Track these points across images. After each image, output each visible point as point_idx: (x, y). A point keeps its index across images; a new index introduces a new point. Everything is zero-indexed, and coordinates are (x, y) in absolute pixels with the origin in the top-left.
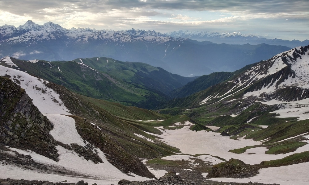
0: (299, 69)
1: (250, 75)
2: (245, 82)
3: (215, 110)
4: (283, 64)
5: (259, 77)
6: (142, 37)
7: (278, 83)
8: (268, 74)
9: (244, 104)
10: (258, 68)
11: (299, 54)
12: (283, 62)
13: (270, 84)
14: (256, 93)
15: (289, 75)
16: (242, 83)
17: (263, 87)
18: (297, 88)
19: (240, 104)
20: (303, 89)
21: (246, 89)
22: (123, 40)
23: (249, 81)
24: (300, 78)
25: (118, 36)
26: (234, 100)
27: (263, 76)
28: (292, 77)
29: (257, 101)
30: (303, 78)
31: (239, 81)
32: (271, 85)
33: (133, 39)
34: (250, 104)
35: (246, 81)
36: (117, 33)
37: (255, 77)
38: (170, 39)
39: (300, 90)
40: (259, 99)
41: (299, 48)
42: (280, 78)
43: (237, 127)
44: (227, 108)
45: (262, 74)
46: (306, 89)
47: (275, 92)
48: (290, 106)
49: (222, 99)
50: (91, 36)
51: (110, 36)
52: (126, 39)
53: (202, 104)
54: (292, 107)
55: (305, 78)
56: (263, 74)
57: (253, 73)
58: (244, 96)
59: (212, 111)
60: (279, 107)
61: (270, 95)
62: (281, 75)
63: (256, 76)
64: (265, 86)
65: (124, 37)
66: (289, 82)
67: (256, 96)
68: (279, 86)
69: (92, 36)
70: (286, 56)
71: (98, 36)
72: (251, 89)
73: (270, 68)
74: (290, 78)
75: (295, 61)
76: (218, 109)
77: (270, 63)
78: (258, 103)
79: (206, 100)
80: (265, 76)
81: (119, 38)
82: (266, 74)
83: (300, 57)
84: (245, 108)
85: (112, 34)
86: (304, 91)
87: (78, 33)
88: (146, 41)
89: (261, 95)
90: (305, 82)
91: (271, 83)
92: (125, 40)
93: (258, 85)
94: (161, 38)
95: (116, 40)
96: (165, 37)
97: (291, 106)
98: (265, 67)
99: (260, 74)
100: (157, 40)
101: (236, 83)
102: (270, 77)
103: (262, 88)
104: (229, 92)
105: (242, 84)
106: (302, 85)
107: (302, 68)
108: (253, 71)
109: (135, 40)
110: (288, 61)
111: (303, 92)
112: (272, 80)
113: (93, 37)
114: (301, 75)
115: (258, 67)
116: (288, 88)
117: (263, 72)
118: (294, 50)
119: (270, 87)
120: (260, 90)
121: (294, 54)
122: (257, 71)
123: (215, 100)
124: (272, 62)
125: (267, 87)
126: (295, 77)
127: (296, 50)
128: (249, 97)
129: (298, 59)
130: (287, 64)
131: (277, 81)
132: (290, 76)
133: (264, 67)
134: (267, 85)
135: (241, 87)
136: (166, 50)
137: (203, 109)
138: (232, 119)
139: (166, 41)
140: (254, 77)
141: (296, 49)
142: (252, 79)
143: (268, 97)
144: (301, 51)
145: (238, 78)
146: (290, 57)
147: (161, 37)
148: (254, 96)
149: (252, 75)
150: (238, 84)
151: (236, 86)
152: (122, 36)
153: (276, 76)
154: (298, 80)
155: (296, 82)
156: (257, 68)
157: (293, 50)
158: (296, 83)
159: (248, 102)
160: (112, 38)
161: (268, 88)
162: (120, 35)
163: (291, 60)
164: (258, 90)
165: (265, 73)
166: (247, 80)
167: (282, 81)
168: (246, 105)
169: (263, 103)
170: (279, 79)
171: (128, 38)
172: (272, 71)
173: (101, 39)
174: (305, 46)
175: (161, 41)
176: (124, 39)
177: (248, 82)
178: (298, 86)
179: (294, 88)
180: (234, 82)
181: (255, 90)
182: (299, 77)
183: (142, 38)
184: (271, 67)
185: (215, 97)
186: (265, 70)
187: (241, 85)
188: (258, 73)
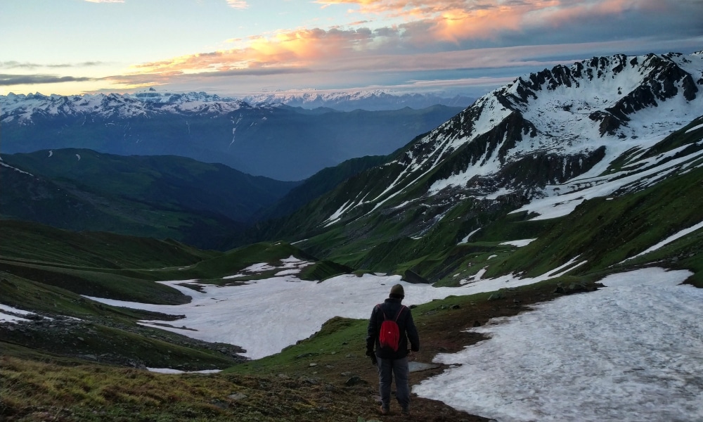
0: (540, 118)
1: (434, 141)
2: (426, 160)
3: (366, 232)
4: (504, 109)
5: (457, 144)
6: (174, 106)
7: (503, 152)
8: (475, 135)
9: (435, 207)
10: (449, 126)
11: (529, 88)
12: (501, 106)
13: (484, 156)
14: (459, 180)
15: (523, 131)
16: (419, 162)
17: (471, 164)
18: (550, 155)
19: (424, 209)
20: (564, 157)
21: (432, 174)
22: (126, 113)
23: (435, 157)
24: (549, 135)
25: (112, 104)
26: (407, 202)
27: (464, 140)
28: (529, 134)
29: (464, 197)
30: (554, 134)
31: (411, 160)
32: (488, 156)
33: (151, 108)
34: (449, 206)
35: (427, 157)
36: (110, 99)
37: (448, 146)
38: (240, 105)
39: (557, 160)
40: (469, 191)
41: (526, 78)
42: (505, 139)
43: (439, 257)
44: (395, 224)
45: (460, 137)
46: (569, 156)
47: (500, 171)
48: (554, 190)
49: (379, 204)
50: (41, 108)
51: (93, 107)
52: (133, 110)
53: (332, 223)
54: (560, 192)
55: (560, 134)
56: (463, 136)
57: (439, 138)
58: (429, 190)
59: (359, 236)
60: (530, 195)
61: (491, 180)
62: (506, 133)
63: (447, 142)
64: (474, 163)
65: (129, 106)
66: (526, 146)
67: (459, 187)
68: (507, 157)
69: (44, 108)
70: (504, 94)
71: (61, 108)
72: (443, 173)
73: (475, 122)
74: (526, 138)
75: (525, 103)
76: (371, 229)
77: (473, 110)
78: (468, 199)
79: (338, 213)
80: (471, 139)
81: (117, 108)
82: (471, 135)
83: (534, 94)
84: (440, 217)
85: (99, 102)
86: (565, 160)
87: (8, 104)
88: (183, 112)
89: (470, 183)
90: (563, 141)
91: (486, 152)
92: (131, 113)
93: (457, 162)
94: (219, 105)
95: (108, 114)
96: (230, 103)
97: (557, 191)
98: (465, 121)
99: (456, 138)
100: (211, 110)
101: (403, 164)
102: (481, 140)
103: (467, 167)
104: (392, 186)
105: (420, 166)
106: (558, 149)
107: (545, 116)
108: (439, 133)
109: (158, 111)
110: (512, 104)
111: (565, 164)
112: (488, 146)
113: (47, 109)
114: (548, 129)
115: (449, 123)
116: (528, 158)
117: (462, 133)
118: (518, 81)
119: (487, 162)
120: (464, 171)
121: (519, 89)
122: (448, 132)
123: (361, 211)
124: (477, 108)
125: (479, 162)
126: (537, 133)
127: (522, 82)
128: (444, 191)
129: (530, 99)
130: (512, 109)
131: (499, 146)
132: (526, 134)
133: (462, 121)
134: (479, 160)
135: (419, 172)
136: (234, 130)
137: (335, 236)
138: (415, 246)
139: (233, 110)
140: (444, 145)
141: (520, 79)
142: (440, 150)
143: (488, 184)
144: (533, 84)
145: (407, 153)
146: (512, 96)
147: (219, 103)
148: (453, 186)
149: (438, 141)
150: (411, 167)
151: (405, 171)
152: (124, 105)
153: (493, 136)
154: (544, 139)
155: (542, 145)
156: (446, 125)
157: (515, 82)
158: (544, 146)
159: (443, 203)
160: (98, 110)
161: (482, 165)
162: (119, 102)
163: (518, 103)
164: (461, 171)
165: (468, 134)
166: (430, 155)
167: (510, 145)
168: (439, 210)
169: (480, 198)
170: (503, 142)
171: (139, 108)
172: (482, 127)
173: (70, 113)
174: (539, 73)
175: (221, 111)
176: (128, 111)
177: (431, 158)
178: (549, 153)
179: (542, 156)
180: (400, 163)
181: (453, 173)
182: (546, 133)
183: (175, 108)
184: (477, 119)
185: (361, 203)
186: (464, 126)
187: (417, 167)
188: (452, 136)
